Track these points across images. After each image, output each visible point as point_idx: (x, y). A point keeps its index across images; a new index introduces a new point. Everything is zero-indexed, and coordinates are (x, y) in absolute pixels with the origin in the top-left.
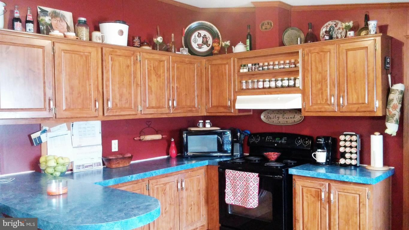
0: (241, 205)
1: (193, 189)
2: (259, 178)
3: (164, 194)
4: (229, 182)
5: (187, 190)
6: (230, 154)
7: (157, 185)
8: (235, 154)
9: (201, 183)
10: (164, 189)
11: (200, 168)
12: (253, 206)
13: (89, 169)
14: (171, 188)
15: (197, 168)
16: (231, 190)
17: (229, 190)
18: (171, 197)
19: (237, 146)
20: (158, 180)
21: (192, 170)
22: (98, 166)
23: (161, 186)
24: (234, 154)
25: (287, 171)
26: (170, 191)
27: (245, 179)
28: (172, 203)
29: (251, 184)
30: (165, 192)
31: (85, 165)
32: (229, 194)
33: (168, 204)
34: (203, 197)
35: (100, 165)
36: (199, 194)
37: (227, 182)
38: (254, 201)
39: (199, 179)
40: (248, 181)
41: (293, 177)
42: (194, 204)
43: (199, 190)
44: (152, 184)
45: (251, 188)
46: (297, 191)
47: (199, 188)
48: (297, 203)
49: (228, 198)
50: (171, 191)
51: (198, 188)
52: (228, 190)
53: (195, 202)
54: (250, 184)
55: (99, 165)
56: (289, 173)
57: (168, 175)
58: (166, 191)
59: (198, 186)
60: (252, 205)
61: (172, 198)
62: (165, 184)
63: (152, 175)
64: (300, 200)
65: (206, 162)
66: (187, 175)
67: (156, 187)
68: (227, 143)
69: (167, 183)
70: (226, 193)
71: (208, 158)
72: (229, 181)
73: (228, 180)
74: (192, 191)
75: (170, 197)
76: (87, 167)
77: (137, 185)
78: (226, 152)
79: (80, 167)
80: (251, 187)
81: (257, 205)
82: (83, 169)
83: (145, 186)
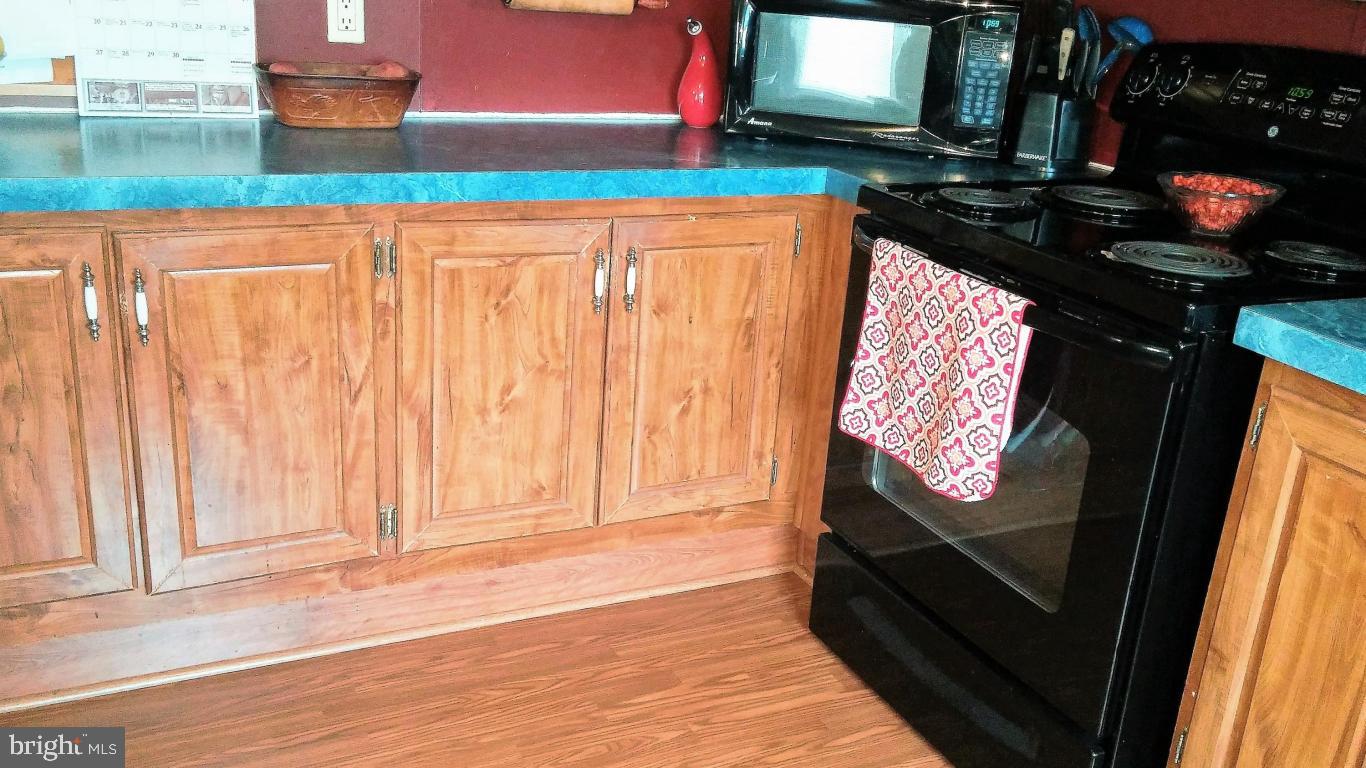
0: (910, 461)
1: (707, 309)
2: (1026, 331)
3: (502, 311)
4: (881, 316)
5: (660, 309)
6: (994, 155)
7: (448, 255)
8: (1027, 156)
9: (769, 285)
10: (504, 284)
11: (773, 208)
12: (963, 490)
13: (173, 110)
14: (546, 287)
15: (748, 203)
16: (881, 360)
17: (873, 359)
18: (547, 337)
19: (1051, 116)
20: (459, 230)
21: (716, 209)
22: (227, 102)
23: (483, 263)
24: (1019, 155)
25: (1229, 322)
26: (540, 300)
27: (950, 318)
28: (552, 365)
29: (976, 358)
30: (503, 302)
31: (150, 87)
32: (868, 380)
33: (526, 369)
34: (775, 361)
35: (243, 99)
36: (749, 345)
37: (869, 310)
38: (971, 463)
39: (758, 266)
40: (962, 336)
41: (1265, 376)
42: (706, 390)
43: (751, 323)
44: (416, 247)
45: (971, 383)
46: (1264, 474)
47: (749, 313)
48: (1246, 549)
49: (858, 406)
50: (553, 304)
51: (743, 310)
52: (867, 362)
53: (712, 383)
54: (968, 355)
55: (236, 103)
56: (1234, 342)
57: (539, 213)
58: (511, 296)
59: (747, 301)
60: (958, 480)
61: (554, 340)
62: (512, 260)
63: (409, 195)
64: (1264, 539)
65: (816, 179)
66: (670, 230)
67: (442, 263)
68: (982, 82)
69: (522, 255)
70: (855, 371)
71: (830, 153)
72: (882, 310)
73: (878, 305)
74: (694, 320)
75: (540, 333)
76: (161, 97)
77: (303, 233)
78: (964, 136)
79: (118, 92)
80: (972, 375)
81: (990, 488)
82: (134, 106)
83: (360, 249)
